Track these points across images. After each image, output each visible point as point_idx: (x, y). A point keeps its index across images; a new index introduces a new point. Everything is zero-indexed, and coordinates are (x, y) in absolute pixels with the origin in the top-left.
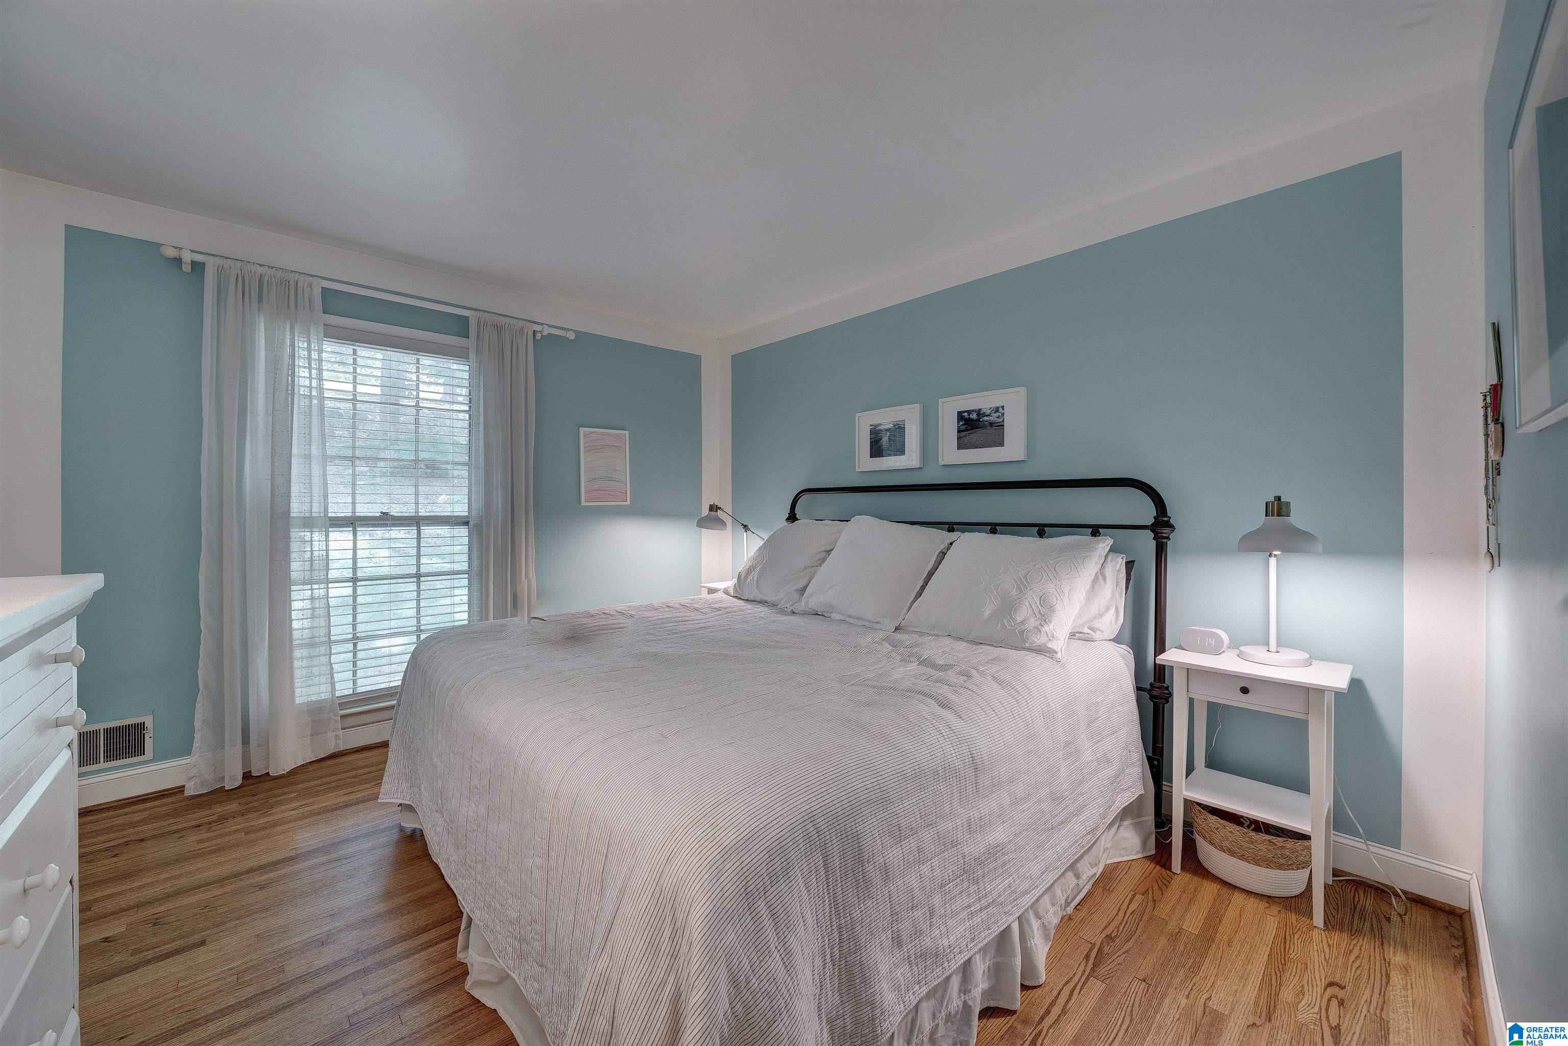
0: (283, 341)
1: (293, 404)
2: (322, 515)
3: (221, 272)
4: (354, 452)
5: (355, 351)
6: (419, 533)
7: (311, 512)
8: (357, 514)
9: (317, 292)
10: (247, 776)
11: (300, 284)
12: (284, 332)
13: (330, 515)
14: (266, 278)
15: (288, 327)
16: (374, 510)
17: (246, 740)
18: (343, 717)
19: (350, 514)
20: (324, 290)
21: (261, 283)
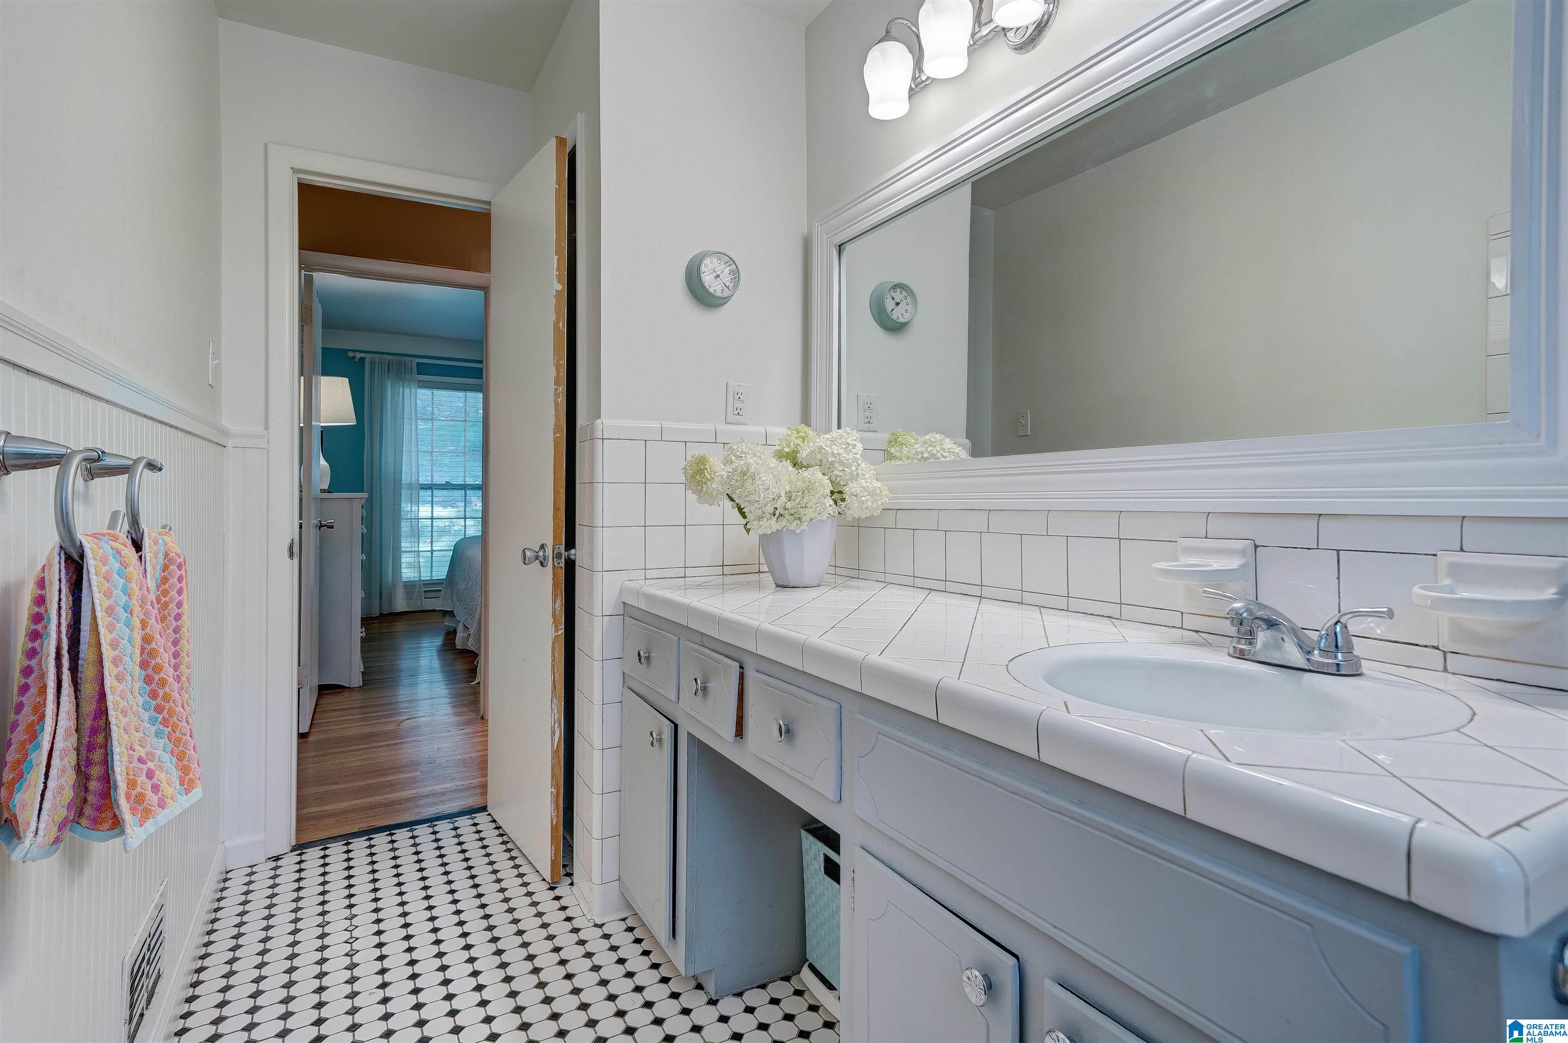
0: (399, 392)
1: (403, 425)
2: (417, 482)
3: (372, 362)
4: (432, 449)
5: (433, 392)
6: (466, 494)
7: (411, 481)
8: (434, 483)
9: (415, 364)
10: (381, 614)
11: (406, 362)
12: (399, 388)
13: (420, 482)
14: (391, 362)
15: (401, 385)
16: (442, 481)
17: (381, 598)
18: (425, 591)
19: (430, 483)
20: (418, 363)
21: (389, 364)
